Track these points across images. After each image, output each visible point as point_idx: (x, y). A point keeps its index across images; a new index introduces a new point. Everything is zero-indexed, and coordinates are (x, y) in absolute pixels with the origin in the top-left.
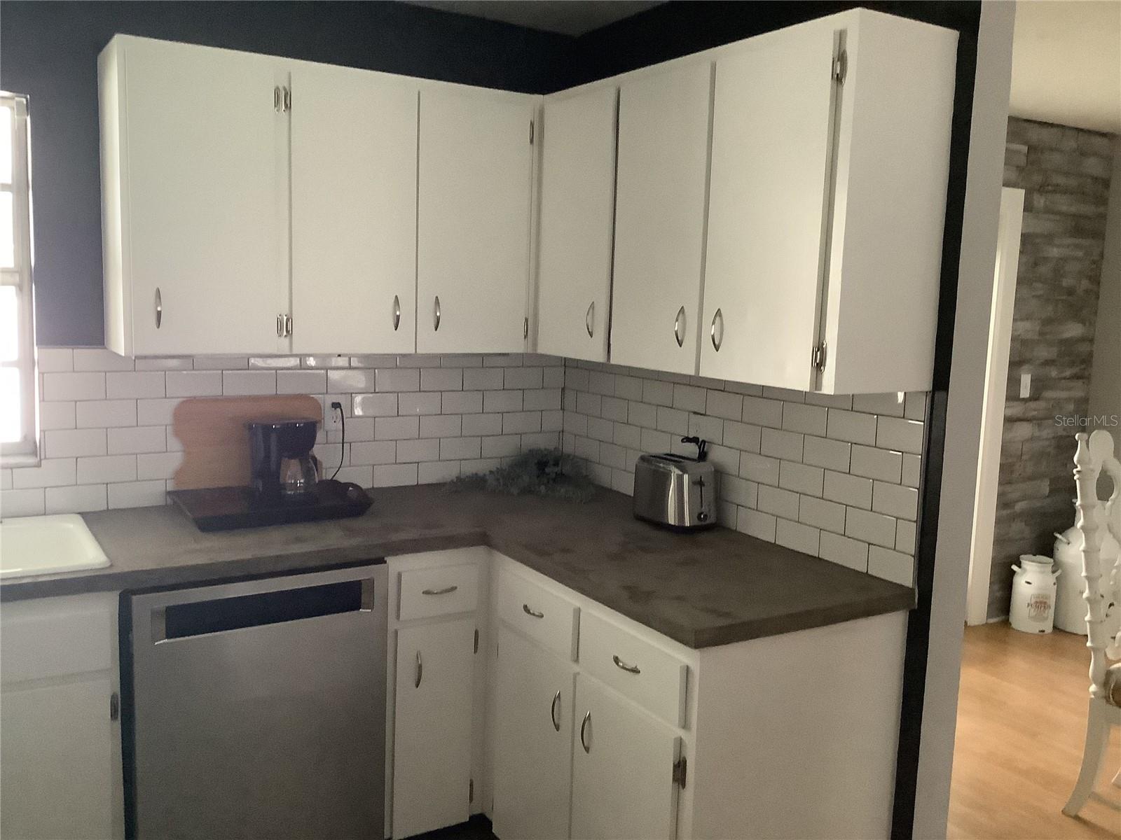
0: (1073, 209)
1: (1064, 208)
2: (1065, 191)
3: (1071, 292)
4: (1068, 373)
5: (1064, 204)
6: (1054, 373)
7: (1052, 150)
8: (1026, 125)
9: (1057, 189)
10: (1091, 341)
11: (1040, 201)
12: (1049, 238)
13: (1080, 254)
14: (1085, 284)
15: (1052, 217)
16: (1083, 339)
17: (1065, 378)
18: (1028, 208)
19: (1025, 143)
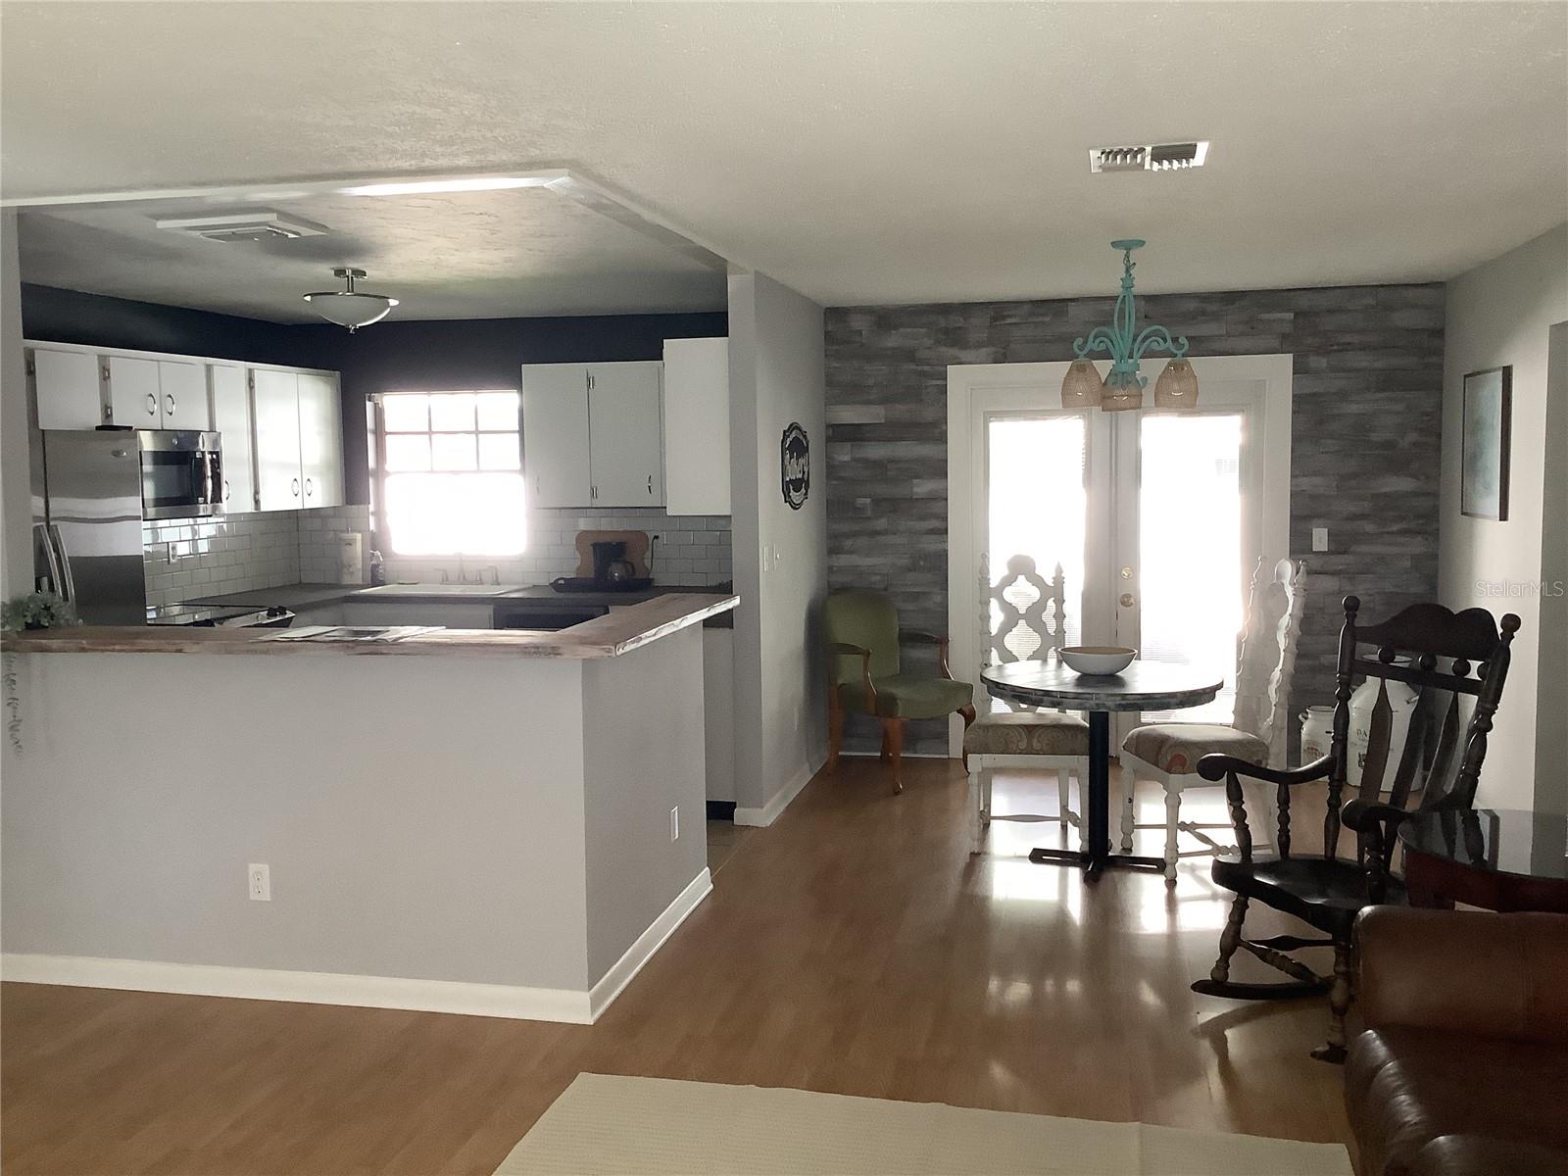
0: (1379, 364)
1: (1364, 364)
2: (1364, 348)
3: (1389, 445)
4: (1395, 528)
5: (1362, 360)
6: (1369, 527)
7: (1331, 311)
8: (1285, 294)
9: (1346, 347)
10: (1436, 495)
11: (1319, 362)
12: (1343, 396)
13: (1400, 407)
14: (1413, 436)
15: (1343, 374)
16: (1416, 494)
17: (1393, 533)
18: (1298, 370)
19: (1289, 311)
